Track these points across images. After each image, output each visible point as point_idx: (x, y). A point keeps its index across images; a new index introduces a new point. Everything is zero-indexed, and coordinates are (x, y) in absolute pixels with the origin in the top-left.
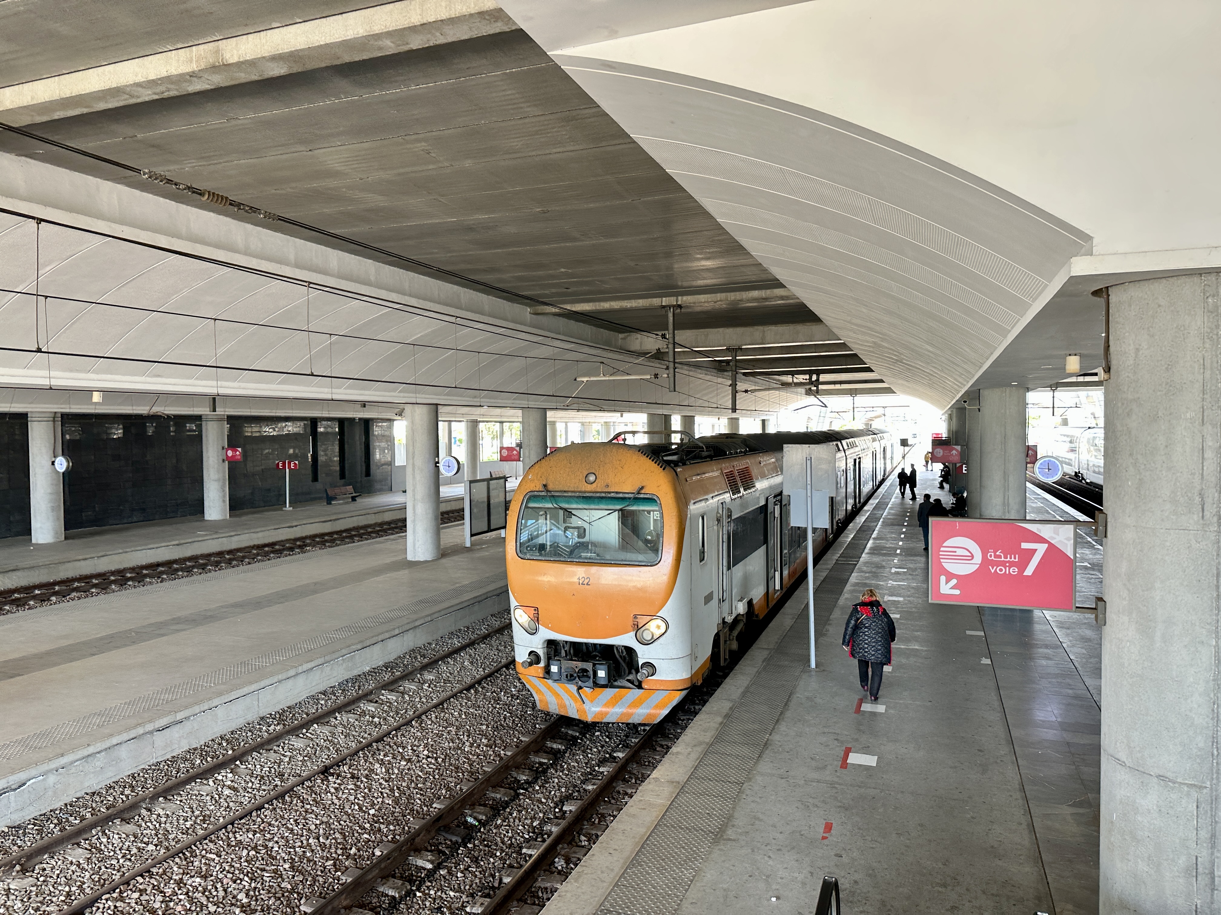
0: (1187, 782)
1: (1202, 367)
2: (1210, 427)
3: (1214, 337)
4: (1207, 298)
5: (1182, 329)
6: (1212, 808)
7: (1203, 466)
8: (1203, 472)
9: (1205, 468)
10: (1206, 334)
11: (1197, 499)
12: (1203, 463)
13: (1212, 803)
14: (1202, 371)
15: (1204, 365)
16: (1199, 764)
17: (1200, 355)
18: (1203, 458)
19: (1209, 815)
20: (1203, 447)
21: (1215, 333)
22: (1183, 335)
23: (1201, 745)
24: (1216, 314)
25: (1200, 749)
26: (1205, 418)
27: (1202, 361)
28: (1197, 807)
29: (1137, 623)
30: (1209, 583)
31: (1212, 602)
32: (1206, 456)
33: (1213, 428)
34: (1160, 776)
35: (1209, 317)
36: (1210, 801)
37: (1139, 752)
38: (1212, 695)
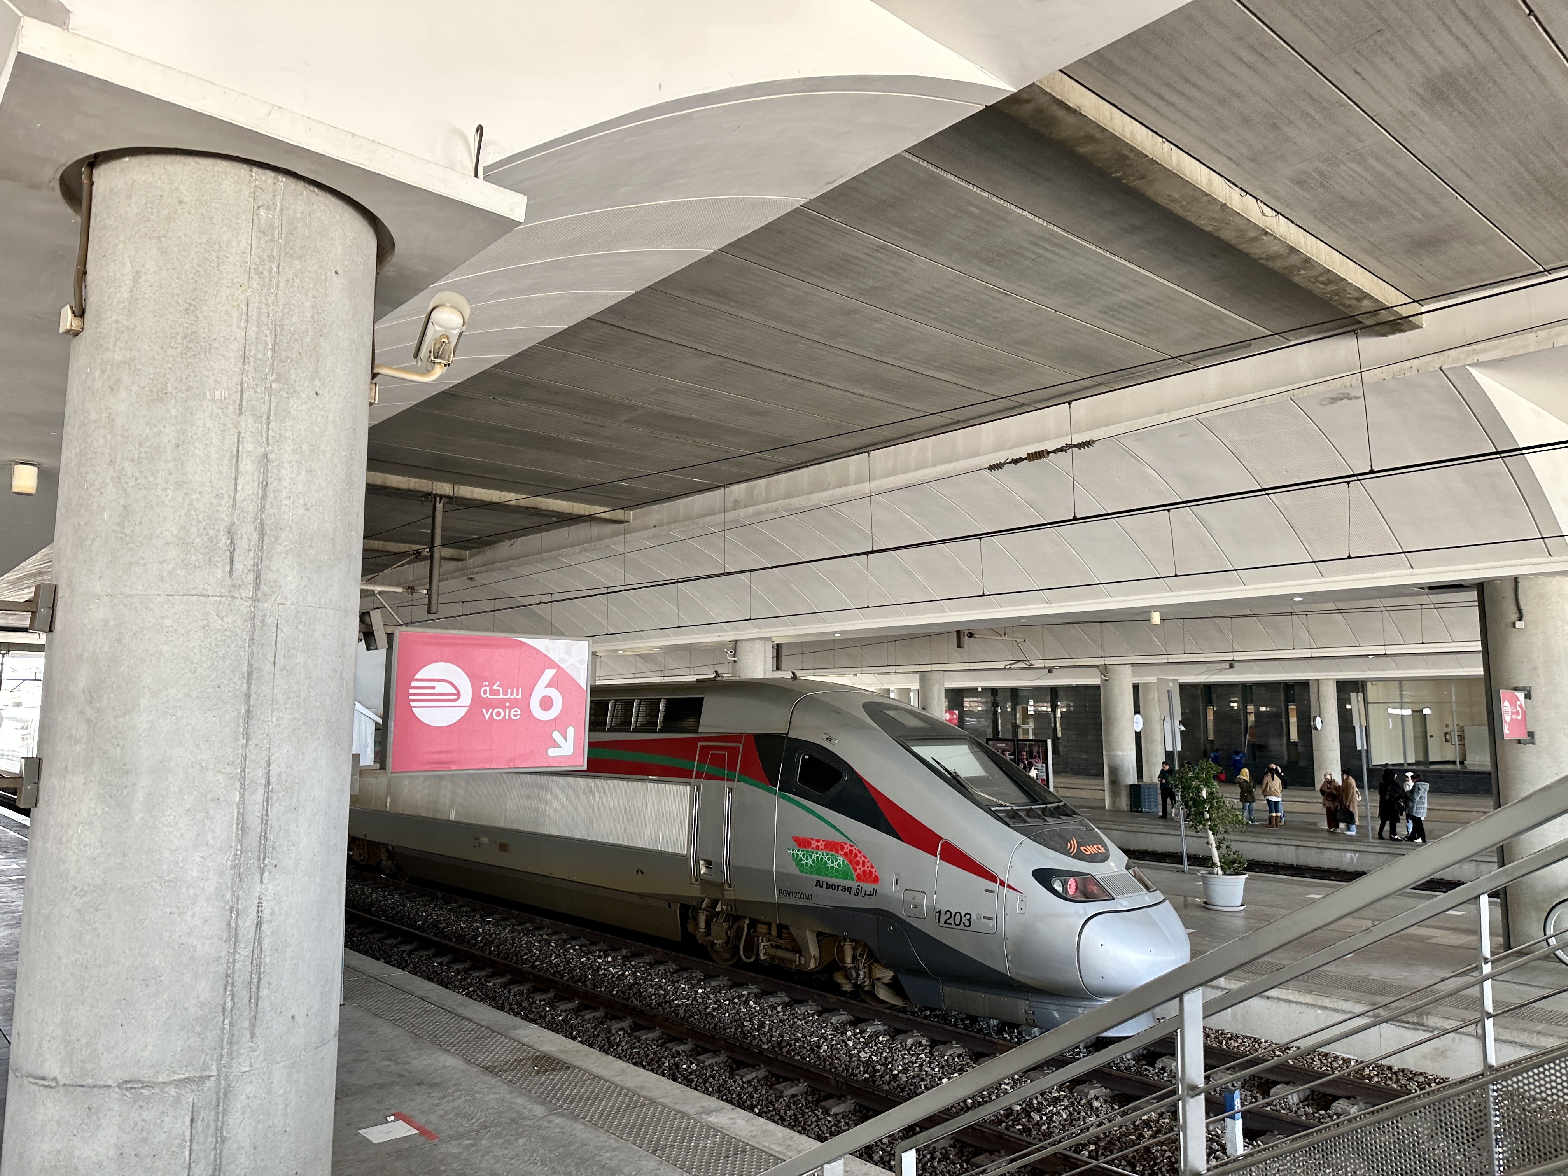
0: (176, 1077)
1: (244, 317)
2: (251, 421)
3: (266, 273)
4: (259, 207)
5: (216, 247)
6: (217, 1114)
7: (236, 484)
8: (235, 494)
9: (239, 488)
10: (254, 266)
11: (224, 541)
12: (236, 479)
13: (218, 1105)
14: (243, 324)
15: (247, 314)
16: (199, 1034)
17: (242, 297)
18: (237, 470)
19: (212, 1130)
20: (238, 451)
21: (267, 267)
22: (218, 257)
23: (205, 996)
24: (270, 237)
25: (202, 1005)
26: (244, 403)
27: (245, 309)
28: (192, 1121)
29: (99, 783)
30: (235, 690)
31: (238, 725)
32: (241, 468)
33: (255, 421)
34: (127, 1082)
35: (259, 238)
36: (214, 1102)
37: (87, 1045)
38: (229, 896)
